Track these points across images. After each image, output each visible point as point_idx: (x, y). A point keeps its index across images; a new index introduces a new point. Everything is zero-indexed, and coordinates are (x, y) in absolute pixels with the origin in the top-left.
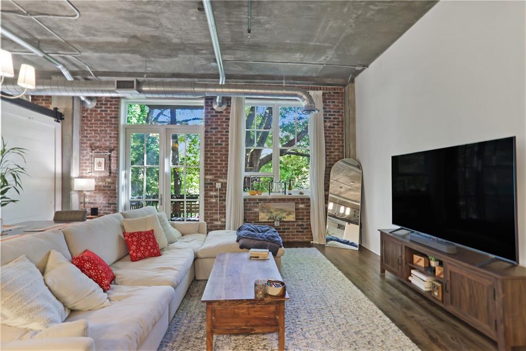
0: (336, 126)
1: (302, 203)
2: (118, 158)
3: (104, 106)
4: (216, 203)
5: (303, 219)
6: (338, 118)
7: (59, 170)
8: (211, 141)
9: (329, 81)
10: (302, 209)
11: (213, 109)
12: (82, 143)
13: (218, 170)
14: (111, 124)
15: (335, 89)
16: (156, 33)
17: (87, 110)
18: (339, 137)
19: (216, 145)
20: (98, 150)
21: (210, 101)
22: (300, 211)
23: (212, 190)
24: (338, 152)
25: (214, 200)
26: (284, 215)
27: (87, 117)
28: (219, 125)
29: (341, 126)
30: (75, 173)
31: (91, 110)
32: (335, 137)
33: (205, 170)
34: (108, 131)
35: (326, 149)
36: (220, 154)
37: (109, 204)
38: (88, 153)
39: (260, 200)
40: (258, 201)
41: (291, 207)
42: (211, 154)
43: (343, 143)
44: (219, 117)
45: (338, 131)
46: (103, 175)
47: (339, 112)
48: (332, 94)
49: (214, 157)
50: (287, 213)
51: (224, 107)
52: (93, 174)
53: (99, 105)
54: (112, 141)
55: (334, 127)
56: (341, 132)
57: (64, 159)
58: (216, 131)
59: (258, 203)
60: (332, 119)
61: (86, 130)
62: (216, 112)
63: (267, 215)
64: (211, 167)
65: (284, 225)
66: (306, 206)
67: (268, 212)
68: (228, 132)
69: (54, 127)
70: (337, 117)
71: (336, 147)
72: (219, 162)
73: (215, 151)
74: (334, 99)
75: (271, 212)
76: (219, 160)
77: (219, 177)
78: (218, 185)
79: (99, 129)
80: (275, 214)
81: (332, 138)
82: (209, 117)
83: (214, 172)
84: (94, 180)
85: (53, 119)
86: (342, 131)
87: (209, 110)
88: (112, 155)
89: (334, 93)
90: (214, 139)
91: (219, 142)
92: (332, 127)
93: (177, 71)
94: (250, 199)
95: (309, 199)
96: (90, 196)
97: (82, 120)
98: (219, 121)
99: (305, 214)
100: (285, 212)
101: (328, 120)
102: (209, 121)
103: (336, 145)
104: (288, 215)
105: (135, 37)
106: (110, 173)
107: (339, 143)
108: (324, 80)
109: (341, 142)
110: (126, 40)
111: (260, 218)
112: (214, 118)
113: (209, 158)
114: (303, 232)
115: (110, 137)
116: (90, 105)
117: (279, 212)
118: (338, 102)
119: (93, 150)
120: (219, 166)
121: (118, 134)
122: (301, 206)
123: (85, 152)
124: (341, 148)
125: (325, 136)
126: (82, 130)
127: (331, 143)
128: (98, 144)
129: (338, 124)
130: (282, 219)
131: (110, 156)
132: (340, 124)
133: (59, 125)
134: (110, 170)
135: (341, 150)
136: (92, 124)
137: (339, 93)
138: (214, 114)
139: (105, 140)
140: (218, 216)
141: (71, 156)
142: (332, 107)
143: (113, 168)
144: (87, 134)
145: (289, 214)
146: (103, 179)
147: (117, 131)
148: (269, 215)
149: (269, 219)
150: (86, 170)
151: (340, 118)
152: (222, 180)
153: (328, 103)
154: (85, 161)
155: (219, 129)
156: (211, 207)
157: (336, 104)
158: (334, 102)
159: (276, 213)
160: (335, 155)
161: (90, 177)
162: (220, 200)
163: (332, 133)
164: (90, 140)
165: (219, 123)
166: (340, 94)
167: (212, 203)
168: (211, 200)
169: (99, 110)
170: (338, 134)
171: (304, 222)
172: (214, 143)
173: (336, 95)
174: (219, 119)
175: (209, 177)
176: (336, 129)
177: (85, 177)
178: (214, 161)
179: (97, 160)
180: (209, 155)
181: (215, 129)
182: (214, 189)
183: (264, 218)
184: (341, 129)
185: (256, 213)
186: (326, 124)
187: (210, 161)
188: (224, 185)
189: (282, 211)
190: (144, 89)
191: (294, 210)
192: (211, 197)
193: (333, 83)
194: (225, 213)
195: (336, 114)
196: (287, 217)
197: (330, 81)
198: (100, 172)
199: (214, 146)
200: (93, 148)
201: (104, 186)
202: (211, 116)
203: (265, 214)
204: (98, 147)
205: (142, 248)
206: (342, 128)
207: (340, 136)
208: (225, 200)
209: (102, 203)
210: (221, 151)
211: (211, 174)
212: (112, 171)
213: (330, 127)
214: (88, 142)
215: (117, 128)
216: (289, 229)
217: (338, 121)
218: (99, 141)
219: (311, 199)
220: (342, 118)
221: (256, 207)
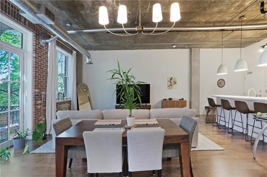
4: (41, 109)
8: (38, 65)
11: (39, 43)
13: (41, 86)
21: (38, 36)
23: (38, 100)
36: (43, 75)
41: (67, 106)
49: (39, 76)
51: (45, 44)
58: (40, 59)
62: (41, 46)
64: (38, 84)
68: (46, 61)
72: (42, 80)
73: (40, 73)
77: (41, 91)
78: (43, 96)
83: (40, 87)
87: (37, 43)
102: (37, 51)
113: (37, 77)
120: (42, 83)
140: (42, 117)
152: (43, 93)
155: (42, 58)
156: (38, 112)
162: (43, 106)
165: (42, 54)
167: (38, 109)
168: (38, 107)
172: (39, 67)
174: (42, 51)
175: (37, 91)
178: (39, 79)
180: (37, 75)
189: (65, 108)
192: (38, 105)
194: (45, 115)
202: (38, 47)
208: (45, 106)
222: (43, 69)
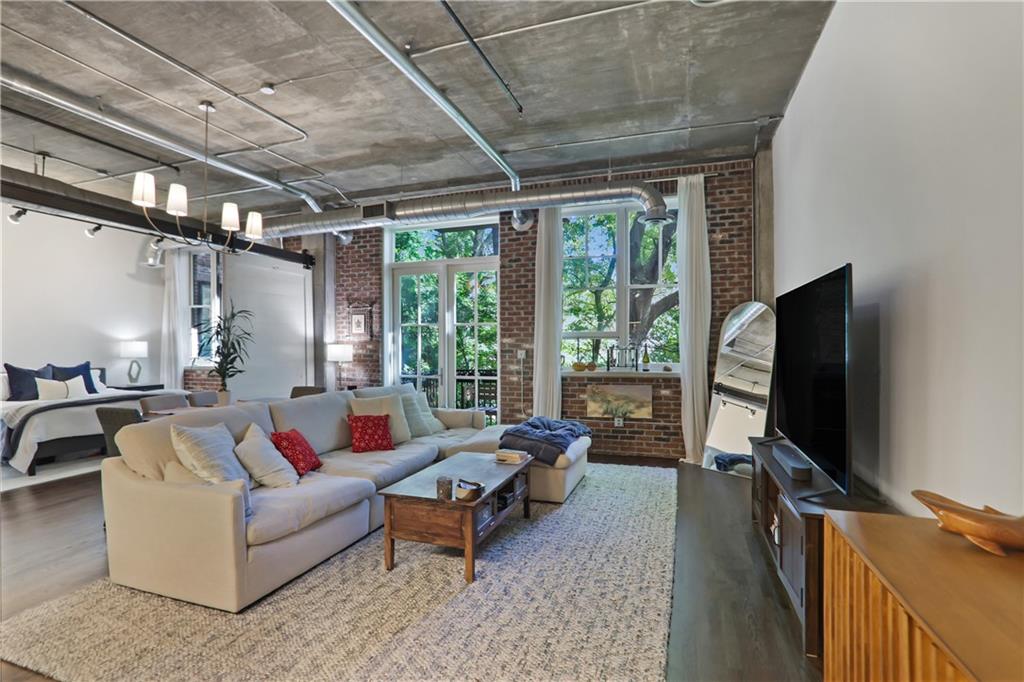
0: (735, 239)
1: (666, 388)
2: (381, 314)
3: (362, 240)
4: (519, 383)
5: (669, 416)
6: (741, 223)
7: (310, 333)
8: (510, 282)
9: (715, 153)
10: (666, 397)
11: (512, 229)
12: (337, 294)
13: (521, 329)
14: (372, 264)
15: (733, 166)
16: (401, 136)
17: (341, 249)
18: (741, 259)
19: (517, 287)
20: (356, 304)
21: (507, 217)
22: (663, 401)
23: (512, 363)
24: (740, 289)
25: (515, 379)
26: (632, 407)
27: (342, 258)
28: (522, 255)
29: (745, 237)
30: (329, 337)
31: (347, 248)
32: (734, 259)
33: (502, 329)
34: (368, 276)
35: (713, 285)
36: (525, 303)
37: (371, 381)
38: (345, 307)
39: (591, 379)
40: (586, 382)
41: (645, 393)
42: (511, 303)
43: (750, 270)
44: (522, 241)
45: (741, 247)
46: (363, 339)
47: (742, 210)
48: (727, 175)
49: (514, 307)
50: (637, 404)
51: (529, 223)
52: (351, 338)
53: (356, 240)
54: (374, 290)
55: (732, 242)
56: (746, 249)
57: (317, 318)
58: (517, 266)
59: (585, 385)
60: (727, 226)
61: (342, 276)
62: (518, 233)
63: (600, 407)
64: (510, 324)
65: (632, 426)
66: (675, 392)
67: (603, 401)
68: (534, 265)
69: (302, 276)
70: (737, 220)
71: (736, 280)
72: (523, 316)
73: (517, 298)
74: (731, 186)
75: (609, 402)
76: (522, 312)
77: (523, 341)
78: (521, 354)
79: (356, 274)
80: (614, 404)
81: (728, 262)
82: (506, 242)
83: (515, 331)
84: (351, 346)
85: (302, 265)
86: (749, 246)
87: (506, 232)
88: (374, 309)
89: (731, 173)
90: (514, 279)
91: (523, 283)
92: (728, 242)
93: (452, 176)
94: (573, 379)
95: (679, 380)
96: (348, 370)
97: (337, 263)
98: (522, 248)
99: (672, 407)
100: (633, 401)
101: (718, 229)
102: (507, 249)
103: (736, 275)
104: (638, 407)
105: (376, 145)
106: (372, 336)
107: (743, 271)
108: (706, 152)
109: (746, 269)
110: (368, 150)
111: (589, 410)
112: (514, 243)
113: (507, 309)
114: (668, 440)
115: (371, 284)
116: (346, 240)
117: (621, 402)
118: (740, 191)
119: (350, 304)
120: (522, 322)
121: (380, 279)
122: (665, 392)
123: (341, 307)
124: (746, 281)
125: (711, 261)
126: (338, 277)
127: (725, 272)
128: (356, 295)
129: (740, 235)
130: (628, 415)
131: (371, 312)
132: (745, 233)
133: (309, 272)
134: (371, 331)
135: (746, 286)
136: (348, 267)
137: (742, 172)
138: (514, 236)
139: (365, 289)
140: (521, 405)
141: (324, 313)
142: (727, 201)
143: (376, 328)
144: (344, 281)
145: (641, 406)
146: (363, 345)
147: (380, 274)
148: (605, 406)
149: (605, 413)
150: (343, 332)
151: (745, 221)
152: (527, 346)
153: (718, 196)
154: (341, 320)
155: (523, 262)
156: (511, 389)
157: (736, 194)
158: (732, 192)
159: (616, 403)
160: (732, 296)
161: (348, 343)
162: (524, 379)
163: (729, 254)
164: (347, 290)
165: (522, 251)
166: (745, 175)
167: (512, 383)
168: (511, 379)
169: (356, 246)
170: (739, 254)
171: (670, 422)
172: (514, 285)
173: (736, 177)
174: (522, 244)
175: (506, 340)
176: (735, 244)
177: (342, 343)
178: (515, 314)
179: (356, 318)
180: (507, 305)
181: (515, 261)
182: (515, 360)
183: (595, 412)
184: (745, 244)
185: (583, 402)
186: (715, 236)
187: (509, 314)
188: (529, 354)
189: (629, 400)
190: (398, 213)
191: (650, 399)
192: (511, 373)
193: (724, 155)
194: (532, 401)
195: (736, 214)
196: (636, 411)
197: (718, 153)
198: (360, 335)
199: (515, 289)
200: (350, 301)
201: (365, 356)
202: (510, 240)
203: (599, 404)
204: (356, 300)
205: (367, 437)
206: (749, 240)
207: (745, 257)
208: (531, 379)
209: (362, 380)
210: (525, 297)
211: (510, 336)
212: (375, 334)
213: (722, 242)
214: (345, 293)
215: (379, 271)
216: (642, 433)
217: (740, 229)
218: (357, 290)
219: (682, 381)
220: (749, 222)
221: (584, 392)
222: (526, 286)
